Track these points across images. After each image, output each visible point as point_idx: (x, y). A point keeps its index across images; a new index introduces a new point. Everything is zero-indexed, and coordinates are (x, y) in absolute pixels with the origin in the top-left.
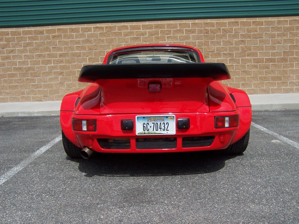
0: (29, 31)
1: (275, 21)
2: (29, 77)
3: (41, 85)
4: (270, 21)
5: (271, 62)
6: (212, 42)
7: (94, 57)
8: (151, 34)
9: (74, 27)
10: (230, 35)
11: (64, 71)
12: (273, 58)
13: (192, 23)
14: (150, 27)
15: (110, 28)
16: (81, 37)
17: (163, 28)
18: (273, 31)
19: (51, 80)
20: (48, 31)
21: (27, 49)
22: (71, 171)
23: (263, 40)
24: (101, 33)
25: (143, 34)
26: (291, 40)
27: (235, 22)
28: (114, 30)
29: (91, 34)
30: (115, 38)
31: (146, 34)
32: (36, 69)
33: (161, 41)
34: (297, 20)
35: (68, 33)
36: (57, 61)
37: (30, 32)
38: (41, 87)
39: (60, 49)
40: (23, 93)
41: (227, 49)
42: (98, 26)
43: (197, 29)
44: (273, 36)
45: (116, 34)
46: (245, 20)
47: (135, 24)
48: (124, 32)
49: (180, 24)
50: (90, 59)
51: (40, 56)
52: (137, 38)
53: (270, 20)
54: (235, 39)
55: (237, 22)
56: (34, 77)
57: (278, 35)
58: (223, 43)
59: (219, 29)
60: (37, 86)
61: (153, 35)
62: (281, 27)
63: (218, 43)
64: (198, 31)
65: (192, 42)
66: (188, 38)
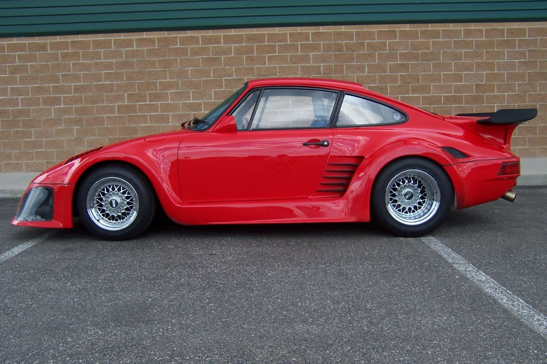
0: (20, 44)
1: (461, 30)
2: (19, 127)
3: (42, 142)
4: (452, 31)
5: (455, 102)
6: (348, 67)
7: (137, 92)
8: (240, 52)
9: (101, 37)
10: (381, 53)
11: (84, 117)
12: (459, 96)
13: (312, 33)
14: (238, 39)
15: (167, 40)
16: (113, 57)
17: (262, 42)
18: (458, 49)
19: (59, 133)
20: (55, 46)
21: (17, 77)
22: (50, 281)
23: (439, 63)
24: (149, 50)
25: (224, 53)
26: (488, 64)
27: (390, 31)
28: (173, 45)
29: (133, 51)
30: (175, 59)
31: (231, 52)
32: (31, 114)
33: (259, 64)
34: (498, 29)
35: (91, 50)
36: (71, 100)
37: (21, 47)
38: (41, 147)
39: (76, 78)
40: (9, 157)
41: (376, 79)
42: (144, 37)
43: (322, 43)
44: (458, 57)
45: (177, 52)
46: (407, 27)
47: (210, 33)
48: (191, 48)
49: (291, 35)
50: (129, 95)
51: (39, 90)
52: (214, 60)
53: (451, 28)
54: (390, 61)
55: (394, 31)
56: (28, 128)
57: (467, 55)
58: (368, 69)
59: (363, 44)
60: (34, 145)
61: (244, 54)
62: (472, 41)
63: (361, 69)
64: (323, 47)
65: (314, 66)
66: (306, 59)
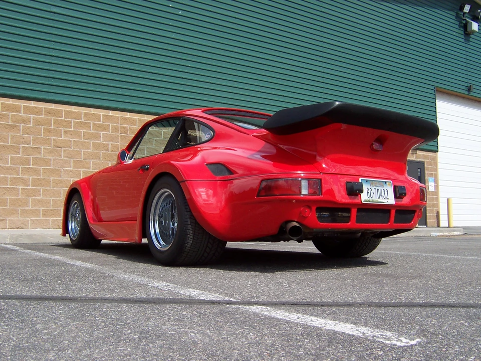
8: (38, 123)
13: (104, 115)
14: (38, 112)
17: (60, 117)
25: (24, 121)
31: (30, 122)
33: (55, 136)
43: (111, 124)
49: (86, 114)
52: (13, 127)
61: (42, 125)
64: (112, 128)
65: (103, 144)
66: (97, 137)
